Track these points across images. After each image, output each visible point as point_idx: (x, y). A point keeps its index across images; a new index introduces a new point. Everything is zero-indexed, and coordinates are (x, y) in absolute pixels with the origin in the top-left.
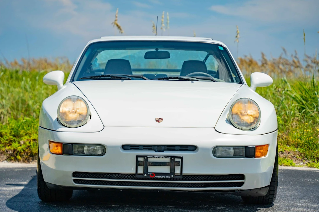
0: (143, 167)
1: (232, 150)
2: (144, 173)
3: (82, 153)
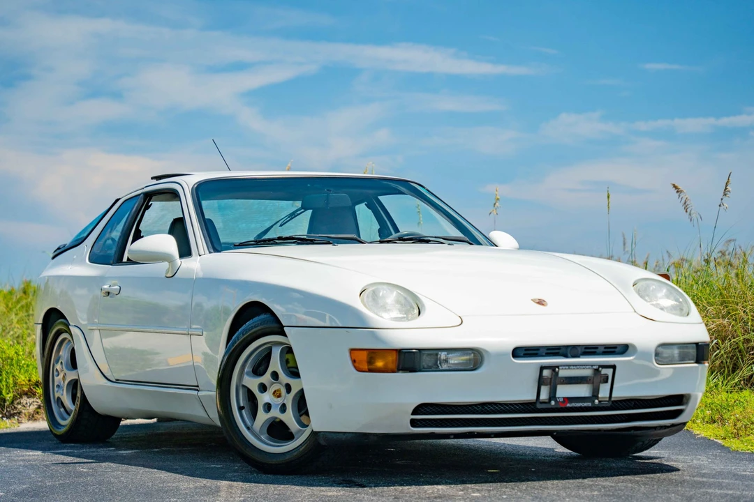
0: (549, 386)
1: (676, 352)
2: (550, 399)
3: (435, 367)
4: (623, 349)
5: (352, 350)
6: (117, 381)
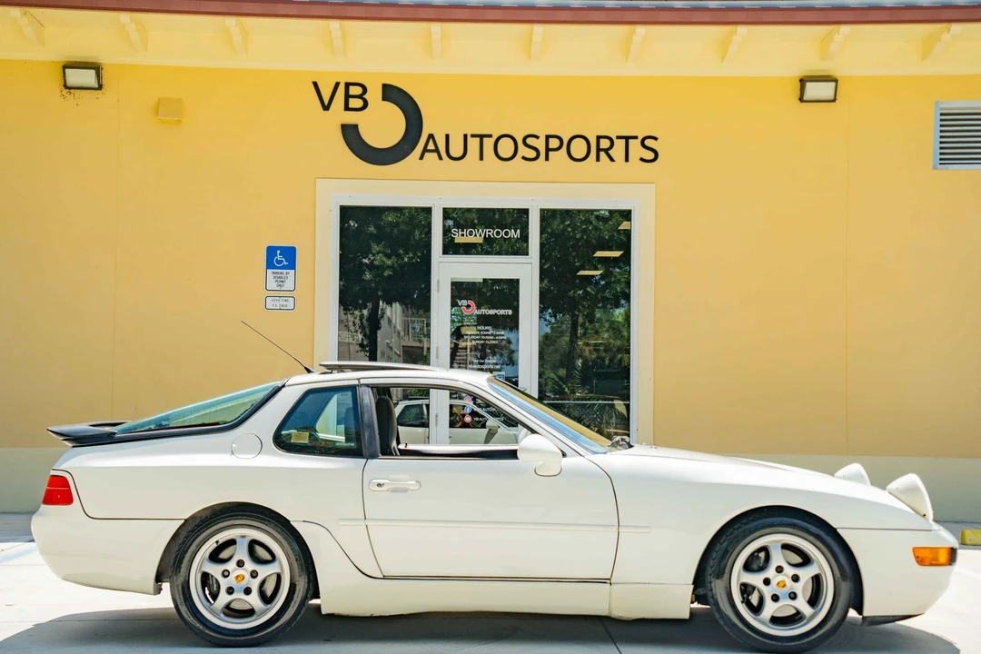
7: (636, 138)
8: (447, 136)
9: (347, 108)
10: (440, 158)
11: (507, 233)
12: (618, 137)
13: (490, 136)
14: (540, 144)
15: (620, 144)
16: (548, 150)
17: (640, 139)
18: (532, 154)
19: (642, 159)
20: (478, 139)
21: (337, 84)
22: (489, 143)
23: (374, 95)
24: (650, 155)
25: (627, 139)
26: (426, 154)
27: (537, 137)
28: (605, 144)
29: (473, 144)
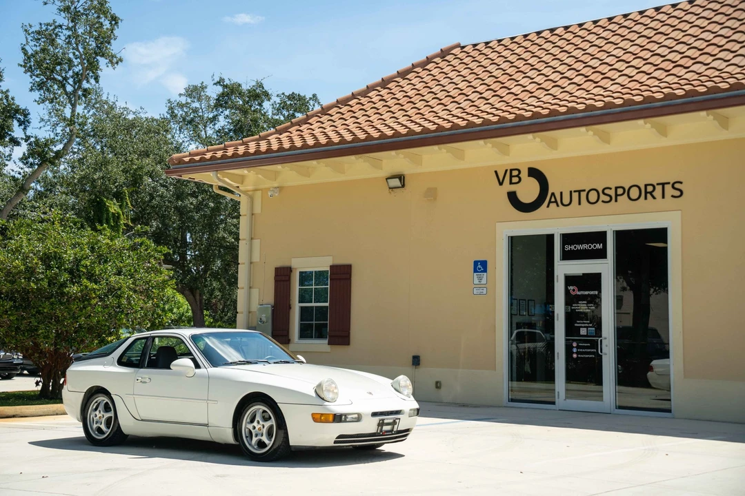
0: (381, 427)
1: (413, 412)
2: (380, 432)
4: (398, 412)
5: (313, 414)
6: (142, 420)
7: (669, 183)
8: (561, 193)
9: (511, 183)
10: (558, 206)
11: (595, 246)
12: (658, 184)
13: (584, 190)
14: (612, 193)
15: (659, 188)
16: (617, 195)
17: (671, 184)
18: (607, 199)
19: (673, 196)
20: (577, 193)
21: (506, 171)
22: (583, 195)
23: (524, 174)
24: (678, 193)
25: (663, 184)
26: (551, 204)
27: (610, 189)
28: (650, 189)
29: (575, 196)
